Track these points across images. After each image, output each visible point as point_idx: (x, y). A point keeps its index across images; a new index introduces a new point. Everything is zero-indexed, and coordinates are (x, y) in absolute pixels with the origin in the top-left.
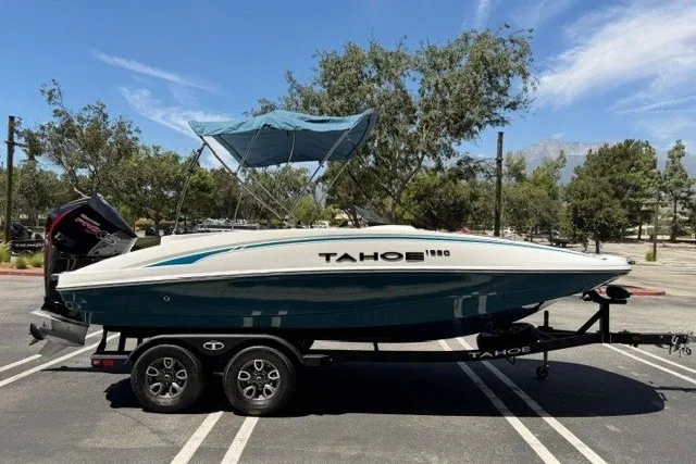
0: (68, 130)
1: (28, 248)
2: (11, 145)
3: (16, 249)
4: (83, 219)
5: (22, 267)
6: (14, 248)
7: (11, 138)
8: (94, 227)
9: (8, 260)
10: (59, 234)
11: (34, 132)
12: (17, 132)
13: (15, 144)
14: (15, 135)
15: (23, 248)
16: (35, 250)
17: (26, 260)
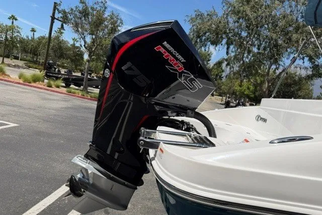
0: (85, 13)
1: (54, 77)
2: (53, 18)
3: (48, 76)
4: (165, 48)
5: (50, 86)
6: (46, 75)
7: (54, 14)
8: (177, 62)
9: (43, 81)
10: (129, 64)
11: (67, 11)
12: (58, 10)
13: (55, 18)
14: (56, 11)
15: (51, 76)
16: (57, 78)
17: (52, 82)
